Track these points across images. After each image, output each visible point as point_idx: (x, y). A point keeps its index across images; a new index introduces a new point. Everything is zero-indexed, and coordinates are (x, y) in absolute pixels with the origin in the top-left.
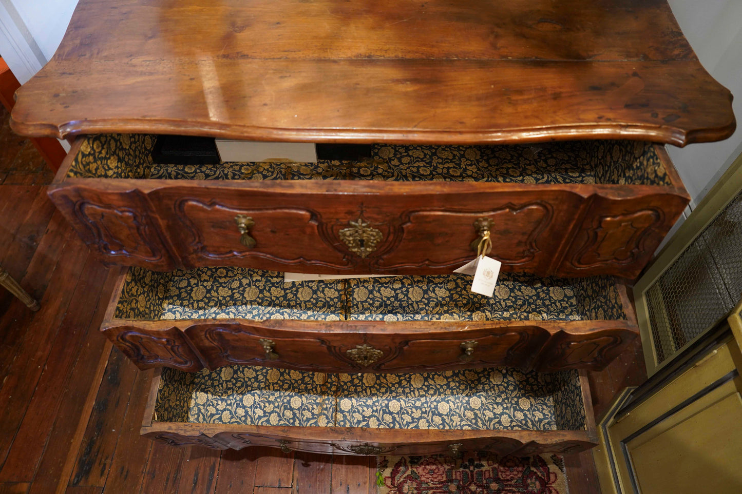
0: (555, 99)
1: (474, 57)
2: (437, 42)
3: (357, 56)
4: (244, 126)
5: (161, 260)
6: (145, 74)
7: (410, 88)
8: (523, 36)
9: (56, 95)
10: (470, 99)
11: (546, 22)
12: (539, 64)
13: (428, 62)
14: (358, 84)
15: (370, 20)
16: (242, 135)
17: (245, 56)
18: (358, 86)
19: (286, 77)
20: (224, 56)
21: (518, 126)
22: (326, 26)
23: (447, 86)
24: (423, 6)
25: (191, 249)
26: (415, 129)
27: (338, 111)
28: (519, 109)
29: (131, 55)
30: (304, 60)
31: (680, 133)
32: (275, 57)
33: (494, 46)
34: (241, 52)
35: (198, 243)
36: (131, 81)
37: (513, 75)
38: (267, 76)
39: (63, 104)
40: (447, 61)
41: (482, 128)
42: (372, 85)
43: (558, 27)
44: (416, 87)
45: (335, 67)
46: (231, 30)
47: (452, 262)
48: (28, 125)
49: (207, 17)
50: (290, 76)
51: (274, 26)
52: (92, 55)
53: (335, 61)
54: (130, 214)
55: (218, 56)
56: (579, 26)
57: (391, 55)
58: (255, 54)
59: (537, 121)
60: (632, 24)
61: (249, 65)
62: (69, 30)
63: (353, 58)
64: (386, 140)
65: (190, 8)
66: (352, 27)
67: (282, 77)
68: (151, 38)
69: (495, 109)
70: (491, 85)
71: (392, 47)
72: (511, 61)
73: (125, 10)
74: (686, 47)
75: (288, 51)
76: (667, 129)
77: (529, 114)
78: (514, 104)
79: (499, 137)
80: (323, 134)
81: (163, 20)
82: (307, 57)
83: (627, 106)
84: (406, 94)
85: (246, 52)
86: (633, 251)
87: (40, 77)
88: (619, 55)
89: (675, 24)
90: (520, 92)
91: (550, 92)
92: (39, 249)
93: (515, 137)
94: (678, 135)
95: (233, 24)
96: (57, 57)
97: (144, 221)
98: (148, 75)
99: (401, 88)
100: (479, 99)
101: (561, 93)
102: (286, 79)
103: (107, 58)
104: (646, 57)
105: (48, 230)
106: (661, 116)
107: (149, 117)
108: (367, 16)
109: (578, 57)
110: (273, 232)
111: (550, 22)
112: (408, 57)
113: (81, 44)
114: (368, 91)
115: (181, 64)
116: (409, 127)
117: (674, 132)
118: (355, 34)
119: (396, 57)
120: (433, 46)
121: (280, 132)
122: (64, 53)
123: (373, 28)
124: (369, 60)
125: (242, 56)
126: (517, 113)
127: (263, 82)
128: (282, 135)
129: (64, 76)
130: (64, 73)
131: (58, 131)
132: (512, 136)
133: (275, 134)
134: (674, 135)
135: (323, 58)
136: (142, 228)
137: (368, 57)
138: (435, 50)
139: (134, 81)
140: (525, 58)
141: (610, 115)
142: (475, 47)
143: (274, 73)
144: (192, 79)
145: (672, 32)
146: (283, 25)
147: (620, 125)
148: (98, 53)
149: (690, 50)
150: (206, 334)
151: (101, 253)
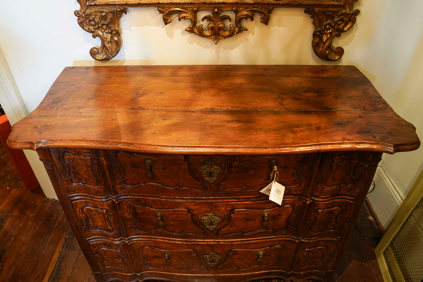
0: (317, 130)
1: (270, 109)
2: (249, 102)
3: (206, 109)
4: (142, 144)
5: (101, 188)
6: (86, 117)
7: (236, 125)
8: (296, 99)
9: (35, 127)
10: (270, 130)
11: (309, 92)
12: (307, 112)
13: (245, 112)
14: (207, 123)
15: (212, 92)
16: (140, 149)
17: (143, 109)
18: (207, 124)
19: (166, 119)
20: (131, 109)
21: (298, 144)
22: (188, 94)
23: (256, 124)
24: (241, 85)
25: (118, 182)
26: (240, 146)
27: (195, 137)
28: (298, 135)
29: (79, 108)
30: (176, 111)
31: (390, 146)
32: (160, 109)
33: (281, 104)
34: (141, 107)
35: (122, 178)
36: (78, 120)
37: (292, 118)
38: (155, 119)
39: (39, 131)
40: (256, 111)
41: (278, 145)
42: (215, 123)
43: (315, 94)
44: (240, 125)
45: (193, 114)
46: (136, 96)
47: (258, 187)
48: (17, 142)
49: (123, 90)
50: (168, 119)
51: (160, 94)
52: (58, 108)
53: (193, 112)
54: (89, 158)
55: (128, 109)
56: (326, 94)
57: (225, 109)
58: (149, 108)
59: (309, 141)
60: (354, 93)
61: (145, 113)
62: (47, 95)
63: (203, 110)
64: (223, 152)
65: (114, 85)
66: (203, 95)
67: (163, 119)
68: (91, 99)
69: (284, 136)
70: (282, 123)
71: (225, 105)
72: (291, 111)
73: (78, 86)
74: (385, 103)
75: (167, 106)
76: (382, 144)
77: (304, 137)
78: (294, 132)
79: (288, 150)
80: (186, 149)
81: (98, 91)
82: (178, 109)
83: (358, 133)
84: (234, 128)
85: (144, 107)
86: (353, 178)
87: (28, 118)
88: (350, 108)
89: (377, 93)
90: (298, 126)
91: (314, 126)
92: (5, 227)
93: (297, 150)
94: (389, 148)
95: (137, 93)
96: (38, 108)
97: (96, 162)
98: (88, 118)
99: (231, 125)
100: (275, 130)
101: (321, 126)
102: (166, 120)
103: (66, 109)
104: (364, 109)
105: (13, 215)
106: (377, 137)
107: (87, 139)
108: (211, 90)
109: (328, 109)
110: (164, 169)
111: (310, 92)
112: (234, 109)
113: (53, 102)
114: (212, 126)
115: (107, 112)
116: (236, 145)
117: (386, 146)
118: (204, 98)
119: (227, 109)
120: (247, 104)
121: (162, 148)
122: (42, 106)
123: (214, 95)
124: (212, 111)
125: (141, 109)
126: (297, 137)
127: (153, 122)
128: (163, 149)
129: (41, 117)
130: (41, 116)
131: (34, 146)
132: (295, 149)
133: (159, 149)
134: (387, 147)
135: (187, 110)
136: (94, 166)
137: (212, 109)
138: (249, 106)
139: (80, 120)
140: (299, 109)
141: (350, 137)
142: (271, 104)
143: (159, 117)
144: (112, 120)
145: (376, 97)
146: (164, 94)
147: (356, 142)
148: (61, 107)
149: (388, 105)
150: (127, 208)
151: (68, 184)
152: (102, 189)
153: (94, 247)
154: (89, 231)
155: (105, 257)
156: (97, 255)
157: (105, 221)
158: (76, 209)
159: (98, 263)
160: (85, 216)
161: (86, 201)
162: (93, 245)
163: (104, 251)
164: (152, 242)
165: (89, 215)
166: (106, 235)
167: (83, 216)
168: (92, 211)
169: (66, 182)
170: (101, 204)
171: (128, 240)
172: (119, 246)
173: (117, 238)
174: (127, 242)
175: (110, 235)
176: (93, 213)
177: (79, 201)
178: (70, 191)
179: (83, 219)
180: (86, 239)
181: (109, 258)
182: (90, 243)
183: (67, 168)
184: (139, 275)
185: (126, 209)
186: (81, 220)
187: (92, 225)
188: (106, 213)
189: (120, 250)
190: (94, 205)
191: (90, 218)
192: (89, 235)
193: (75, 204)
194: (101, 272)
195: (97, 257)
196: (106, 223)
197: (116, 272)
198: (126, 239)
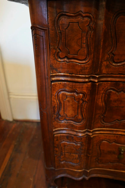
5: (88, 63)
136: (90, 32)
150: (103, 93)
151: (54, 58)
152: (88, 65)
153: (57, 140)
154: (57, 122)
155: (63, 152)
156: (57, 149)
157: (78, 109)
158: (53, 93)
159: (56, 158)
160: (58, 103)
161: (65, 84)
162: (57, 137)
163: (65, 145)
164: (112, 136)
165: (62, 102)
166: (72, 126)
167: (57, 102)
168: (67, 97)
169: (53, 55)
170: (81, 86)
171: (92, 132)
172: (81, 139)
173: (83, 130)
174: (91, 134)
175: (77, 126)
176: (67, 99)
177: (58, 83)
178: (54, 68)
179: (56, 106)
180: (53, 130)
181: (67, 152)
182: (55, 135)
183: (58, 37)
184: (88, 171)
185: (101, 95)
186: (54, 107)
187: (62, 114)
188: (82, 99)
189: (80, 144)
190: (72, 88)
191: (63, 106)
192: (56, 126)
193: (54, 86)
194: (55, 167)
195: (57, 151)
196: (78, 111)
197: (68, 167)
198: (91, 131)
